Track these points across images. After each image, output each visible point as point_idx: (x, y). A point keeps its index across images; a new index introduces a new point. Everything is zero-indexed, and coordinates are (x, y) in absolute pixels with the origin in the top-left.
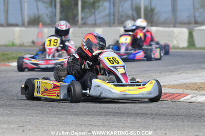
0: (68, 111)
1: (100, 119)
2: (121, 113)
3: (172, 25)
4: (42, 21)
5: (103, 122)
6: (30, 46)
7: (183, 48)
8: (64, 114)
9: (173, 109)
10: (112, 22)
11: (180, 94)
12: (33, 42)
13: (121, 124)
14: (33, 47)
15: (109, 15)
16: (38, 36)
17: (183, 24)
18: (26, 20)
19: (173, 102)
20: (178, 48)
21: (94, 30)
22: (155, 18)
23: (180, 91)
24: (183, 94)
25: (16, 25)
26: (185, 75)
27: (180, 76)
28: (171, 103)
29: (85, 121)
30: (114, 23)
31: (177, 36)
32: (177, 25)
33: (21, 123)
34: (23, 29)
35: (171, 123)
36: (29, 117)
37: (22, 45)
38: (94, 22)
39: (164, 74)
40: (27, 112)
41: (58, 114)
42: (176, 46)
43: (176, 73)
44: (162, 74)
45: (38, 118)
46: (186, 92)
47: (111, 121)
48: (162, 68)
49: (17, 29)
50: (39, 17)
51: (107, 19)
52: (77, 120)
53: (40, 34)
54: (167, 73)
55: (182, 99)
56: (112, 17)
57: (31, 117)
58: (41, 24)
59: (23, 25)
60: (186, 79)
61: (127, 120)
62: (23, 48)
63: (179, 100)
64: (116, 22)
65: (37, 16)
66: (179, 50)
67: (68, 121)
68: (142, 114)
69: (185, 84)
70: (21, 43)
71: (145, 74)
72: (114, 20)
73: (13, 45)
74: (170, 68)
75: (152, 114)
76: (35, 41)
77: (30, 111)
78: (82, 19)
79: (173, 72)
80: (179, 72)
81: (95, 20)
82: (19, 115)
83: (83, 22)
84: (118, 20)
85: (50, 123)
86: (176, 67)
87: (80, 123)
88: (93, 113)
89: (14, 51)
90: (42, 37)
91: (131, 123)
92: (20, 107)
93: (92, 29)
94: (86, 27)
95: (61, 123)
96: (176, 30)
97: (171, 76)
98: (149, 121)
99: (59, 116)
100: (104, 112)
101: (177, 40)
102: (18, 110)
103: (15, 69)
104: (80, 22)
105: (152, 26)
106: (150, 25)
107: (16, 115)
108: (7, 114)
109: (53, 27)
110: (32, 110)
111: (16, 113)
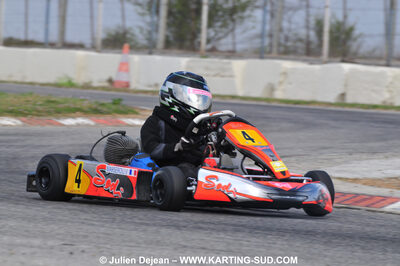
1: (222, 238)
2: (266, 229)
3: (384, 63)
4: (131, 40)
5: (229, 244)
6: (103, 88)
8: (155, 225)
9: (368, 225)
11: (385, 198)
12: (110, 81)
14: (110, 90)
15: (261, 36)
16: (120, 69)
18: (101, 35)
20: (392, 107)
21: (231, 64)
22: (353, 46)
23: (385, 192)
24: (389, 197)
25: (80, 46)
27: (390, 161)
28: (367, 213)
29: (193, 240)
30: (270, 51)
31: (392, 83)
32: (393, 63)
33: (69, 237)
34: (93, 54)
35: (359, 253)
36: (85, 227)
37: (87, 86)
39: (357, 156)
40: (83, 216)
41: (143, 224)
42: (388, 102)
43: (382, 156)
44: (354, 156)
45: (102, 230)
46: (397, 193)
48: (355, 145)
49: (80, 53)
50: (125, 33)
53: (124, 67)
54: (364, 156)
55: (389, 208)
56: (267, 41)
57: (89, 227)
58: (126, 46)
59: (93, 48)
61: (275, 244)
62: (90, 91)
63: (381, 209)
64: (275, 49)
65: (121, 32)
67: (159, 238)
69: (396, 178)
70: (87, 81)
71: (321, 154)
72: (271, 45)
73: (71, 85)
74: (370, 144)
75: (326, 234)
76: (115, 78)
78: (208, 41)
79: (374, 153)
80: (387, 154)
81: (234, 44)
82: (67, 222)
83: (209, 46)
84: (279, 45)
85: (124, 241)
86: (382, 144)
89: (70, 97)
90: (127, 71)
93: (225, 61)
94: (216, 56)
95: (145, 242)
96: (391, 71)
97: (372, 162)
99: (144, 227)
101: (391, 92)
102: (67, 212)
103: (70, 132)
104: (204, 46)
105: (343, 61)
106: (339, 59)
107: (60, 220)
108: (45, 219)
109: (150, 53)
110: (93, 213)
111: (60, 217)
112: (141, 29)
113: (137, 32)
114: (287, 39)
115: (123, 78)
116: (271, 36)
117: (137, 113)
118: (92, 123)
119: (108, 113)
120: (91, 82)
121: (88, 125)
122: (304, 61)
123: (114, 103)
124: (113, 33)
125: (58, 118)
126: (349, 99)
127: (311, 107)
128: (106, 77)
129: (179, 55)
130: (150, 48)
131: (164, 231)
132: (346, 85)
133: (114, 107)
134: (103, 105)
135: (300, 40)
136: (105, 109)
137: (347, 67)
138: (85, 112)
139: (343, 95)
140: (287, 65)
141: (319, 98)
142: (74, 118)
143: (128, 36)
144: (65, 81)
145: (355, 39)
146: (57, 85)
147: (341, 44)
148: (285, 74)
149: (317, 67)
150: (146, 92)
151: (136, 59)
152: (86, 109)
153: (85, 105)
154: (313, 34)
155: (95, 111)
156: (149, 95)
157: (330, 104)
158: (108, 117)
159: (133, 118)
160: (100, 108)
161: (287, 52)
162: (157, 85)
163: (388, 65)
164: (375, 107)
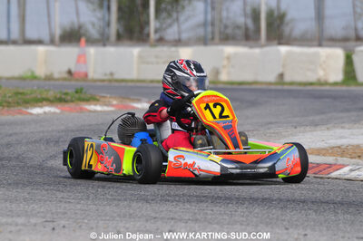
0: (132, 195)
1: (188, 209)
2: (226, 198)
3: (316, 43)
4: (84, 35)
5: (195, 214)
6: (64, 79)
7: (336, 84)
8: (125, 200)
9: (318, 190)
10: (210, 36)
11: (330, 166)
12: (70, 72)
13: (225, 217)
14: (70, 80)
15: (205, 24)
16: (78, 61)
17: (334, 41)
18: (58, 32)
19: (319, 180)
20: (326, 83)
21: (178, 52)
22: (287, 30)
23: (330, 160)
24: (335, 165)
25: (40, 42)
26: (339, 131)
27: (331, 132)
28: (314, 180)
29: (162, 211)
30: (213, 39)
31: (324, 62)
32: (324, 43)
33: (49, 215)
34: (52, 48)
35: (313, 216)
36: (63, 205)
37: (49, 78)
38: (176, 37)
39: (302, 129)
40: (60, 195)
41: (115, 199)
42: (323, 79)
43: (323, 128)
44: (298, 129)
45: (79, 206)
46: (341, 160)
47: (209, 212)
48: (297, 119)
49: (41, 49)
50: (80, 27)
51: (201, 31)
52: (147, 209)
53: (82, 58)
54: (308, 128)
55: (335, 174)
56: (209, 29)
57: (67, 205)
58: (83, 40)
59: (52, 42)
60: (341, 137)
61: (236, 211)
62: (52, 82)
63: (329, 176)
64: (217, 37)
65: (76, 26)
66: (327, 88)
67: (131, 211)
68: (264, 200)
69: (339, 147)
70: (48, 73)
71: (269, 129)
72: (213, 33)
73: (34, 78)
74: (311, 118)
75: (281, 200)
76: (73, 70)
77: (65, 195)
78: (156, 31)
79: (316, 125)
80: (328, 126)
81: (179, 33)
82: (46, 201)
83: (157, 36)
84: (220, 33)
85: (99, 216)
86: (323, 116)
87: (153, 215)
88: (177, 199)
89: (35, 88)
90: (85, 62)
91: (243, 216)
92: (46, 187)
93: (173, 49)
94: (163, 45)
95: (119, 216)
96: (324, 52)
97: (315, 133)
98: (276, 212)
99: (116, 202)
100: (197, 196)
101: (324, 70)
102: (44, 192)
103: (38, 120)
104: (153, 36)
105: (280, 44)
106: (276, 42)
107: (40, 200)
108: (25, 200)
109: (104, 45)
110: (69, 191)
111: (40, 197)
114: (226, 27)
115: (82, 69)
116: (213, 24)
117: (98, 100)
118: (58, 111)
119: (72, 101)
120: (52, 74)
121: (54, 113)
122: (245, 45)
123: (77, 92)
124: (68, 29)
125: (27, 108)
126: (287, 78)
127: (254, 87)
128: (66, 69)
129: (130, 46)
130: (103, 40)
131: (134, 204)
132: (284, 66)
133: (77, 96)
134: (66, 94)
135: (238, 27)
136: (69, 98)
137: (284, 49)
138: (51, 102)
139: (281, 76)
140: (229, 50)
141: (261, 78)
142: (41, 107)
143: (82, 31)
144: (29, 74)
145: (287, 24)
146: (22, 79)
147: (276, 29)
148: (228, 58)
149: (257, 51)
150: (103, 81)
151: (92, 51)
152: (51, 99)
153: (51, 94)
154: (250, 23)
155: (60, 100)
156: (106, 83)
157: (270, 84)
158: (72, 105)
159: (96, 105)
160: (63, 97)
161: (227, 39)
162: (112, 74)
163: (320, 45)
164: (311, 84)
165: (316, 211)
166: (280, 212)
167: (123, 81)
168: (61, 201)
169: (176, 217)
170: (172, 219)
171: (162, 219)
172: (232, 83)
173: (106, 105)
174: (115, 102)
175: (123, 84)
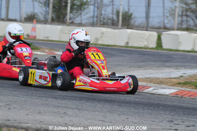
0: (49, 95)
1: (74, 103)
2: (93, 99)
3: (145, 29)
5: (77, 105)
7: (152, 48)
8: (46, 97)
10: (96, 23)
11: (144, 87)
12: (28, 35)
13: (92, 108)
15: (93, 17)
16: (32, 31)
17: (153, 28)
18: (24, 16)
22: (132, 22)
23: (144, 84)
24: (146, 86)
25: (15, 20)
26: (150, 71)
27: (147, 71)
29: (62, 103)
31: (148, 38)
33: (8, 102)
35: (133, 110)
36: (16, 98)
39: (133, 69)
40: (15, 93)
41: (41, 96)
42: (147, 46)
43: (143, 68)
45: (23, 99)
46: (149, 84)
47: (84, 105)
48: (132, 64)
52: (55, 102)
53: (34, 29)
54: (136, 69)
55: (146, 91)
56: (95, 19)
57: (18, 98)
58: (35, 20)
59: (21, 21)
60: (151, 74)
61: (97, 105)
63: (143, 91)
64: (99, 23)
65: (33, 14)
66: (148, 50)
67: (48, 103)
68: (111, 101)
69: (149, 78)
71: (118, 68)
72: (97, 21)
74: (138, 64)
75: (119, 102)
76: (30, 34)
78: (70, 19)
80: (145, 68)
81: (81, 20)
82: (7, 95)
83: (71, 21)
85: (32, 104)
86: (144, 63)
87: (58, 105)
88: (70, 98)
90: (35, 31)
91: (100, 108)
94: (73, 26)
95: (42, 104)
97: (139, 71)
99: (41, 98)
101: (148, 42)
102: (8, 91)
104: (68, 21)
105: (127, 28)
106: (126, 27)
107: (5, 95)
109: (45, 24)
111: (5, 93)
112: (42, 13)
113: (40, 14)
114: (104, 19)
115: (33, 34)
116: (97, 17)
117: (39, 49)
122: (111, 28)
124: (29, 15)
126: (130, 45)
127: (114, 47)
128: (26, 34)
129: (57, 25)
130: (45, 22)
131: (49, 99)
132: (129, 39)
135: (110, 19)
137: (129, 31)
139: (127, 43)
140: (104, 29)
141: (117, 44)
143: (36, 16)
145: (133, 19)
147: (127, 21)
148: (103, 33)
149: (117, 31)
150: (43, 40)
151: (39, 26)
154: (115, 17)
156: (44, 42)
157: (122, 47)
159: (37, 51)
161: (104, 25)
162: (48, 37)
163: (147, 30)
164: (141, 48)
165: (134, 108)
166: (117, 107)
167: (53, 41)
168: (15, 96)
169: (68, 106)
170: (67, 107)
171: (62, 107)
172: (104, 45)
173: (43, 52)
174: (47, 51)
175: (52, 42)
